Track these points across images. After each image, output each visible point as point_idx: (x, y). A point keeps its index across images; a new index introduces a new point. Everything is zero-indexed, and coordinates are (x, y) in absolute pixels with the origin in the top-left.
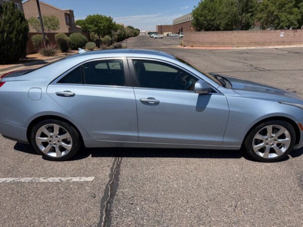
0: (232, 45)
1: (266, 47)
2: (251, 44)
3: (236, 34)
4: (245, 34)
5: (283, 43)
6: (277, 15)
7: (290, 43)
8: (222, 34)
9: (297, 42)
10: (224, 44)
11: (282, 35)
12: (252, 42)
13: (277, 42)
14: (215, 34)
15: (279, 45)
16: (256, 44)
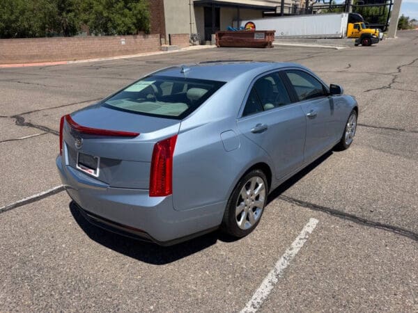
0: (65, 57)
1: (111, 59)
2: (89, 55)
3: (66, 42)
4: (78, 42)
5: (127, 52)
6: (107, 17)
7: (134, 52)
8: (43, 43)
9: (141, 50)
10: (51, 57)
11: (123, 43)
12: (91, 53)
13: (120, 51)
14: (32, 43)
15: (123, 54)
16: (98, 54)
